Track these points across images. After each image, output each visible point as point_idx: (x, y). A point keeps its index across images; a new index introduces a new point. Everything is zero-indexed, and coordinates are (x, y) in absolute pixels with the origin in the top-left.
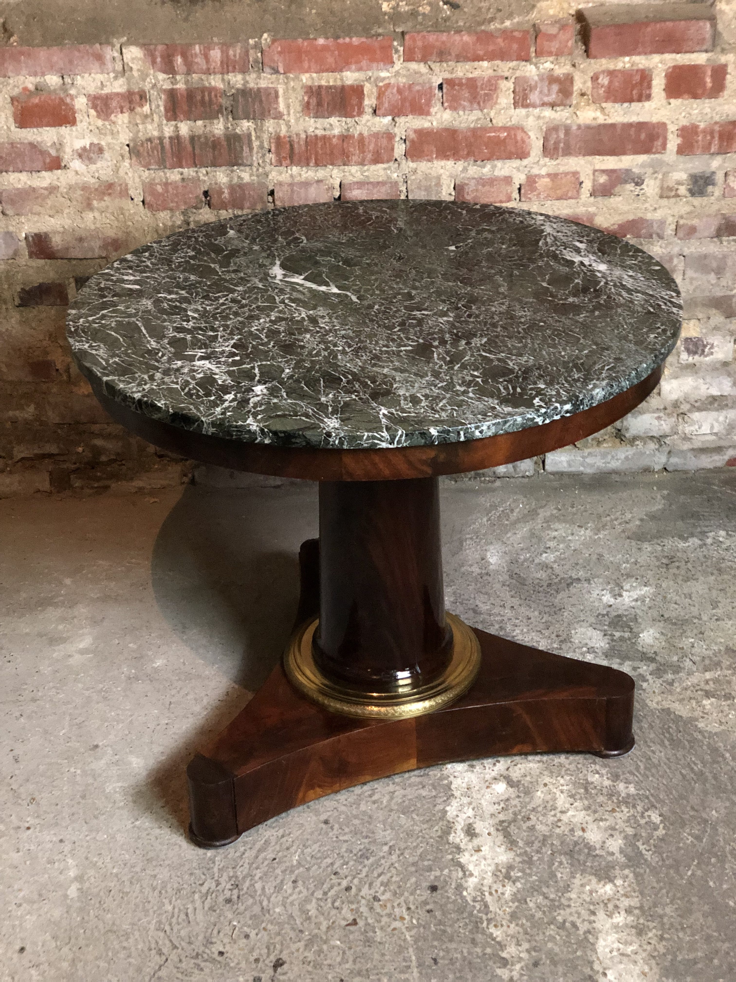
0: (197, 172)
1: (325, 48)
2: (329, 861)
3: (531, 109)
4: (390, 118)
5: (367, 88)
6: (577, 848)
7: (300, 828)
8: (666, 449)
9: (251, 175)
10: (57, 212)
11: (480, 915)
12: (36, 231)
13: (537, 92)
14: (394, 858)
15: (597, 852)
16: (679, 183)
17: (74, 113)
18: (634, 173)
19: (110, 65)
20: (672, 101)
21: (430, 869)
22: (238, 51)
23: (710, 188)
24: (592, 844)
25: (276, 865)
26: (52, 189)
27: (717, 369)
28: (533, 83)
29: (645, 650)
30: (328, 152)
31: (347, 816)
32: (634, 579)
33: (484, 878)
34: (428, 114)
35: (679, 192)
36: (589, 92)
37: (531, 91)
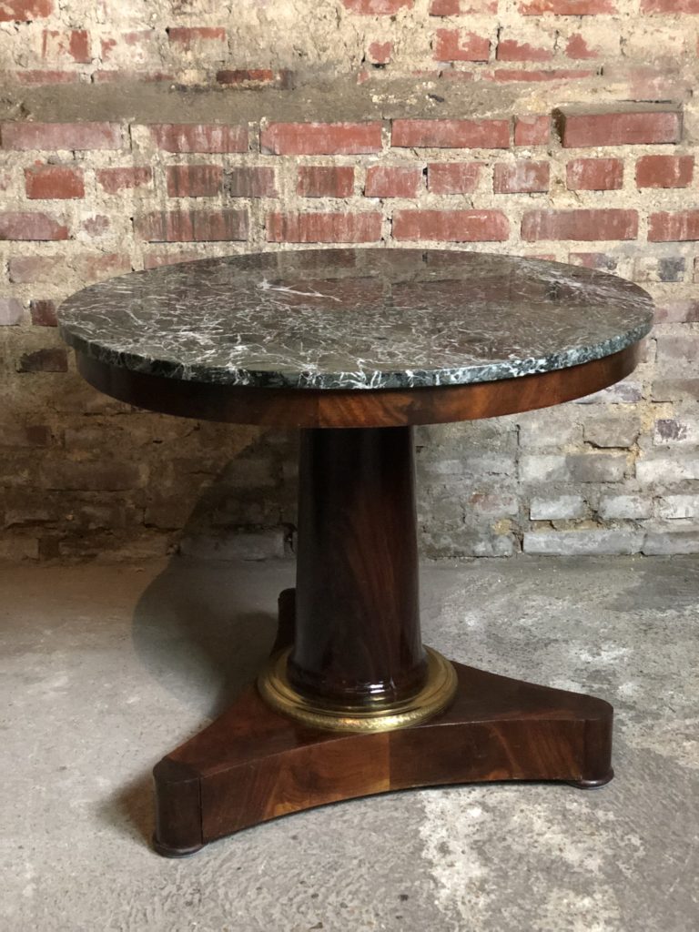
0: (195, 246)
1: (319, 131)
2: (296, 871)
3: (510, 195)
4: (378, 200)
5: (357, 170)
6: (554, 866)
7: (267, 842)
8: (642, 532)
9: (246, 250)
10: (63, 280)
11: (453, 922)
12: (41, 299)
13: (515, 179)
14: (364, 870)
15: (576, 869)
16: (650, 268)
17: (83, 186)
18: (607, 257)
19: (118, 142)
20: (643, 189)
21: (401, 881)
22: (238, 132)
23: (680, 274)
24: (570, 862)
25: (240, 874)
26: (59, 258)
27: (690, 452)
28: (512, 170)
29: (624, 700)
30: (319, 229)
31: (317, 833)
32: (611, 642)
33: (456, 890)
34: (414, 196)
35: (650, 277)
36: (564, 180)
37: (509, 177)
